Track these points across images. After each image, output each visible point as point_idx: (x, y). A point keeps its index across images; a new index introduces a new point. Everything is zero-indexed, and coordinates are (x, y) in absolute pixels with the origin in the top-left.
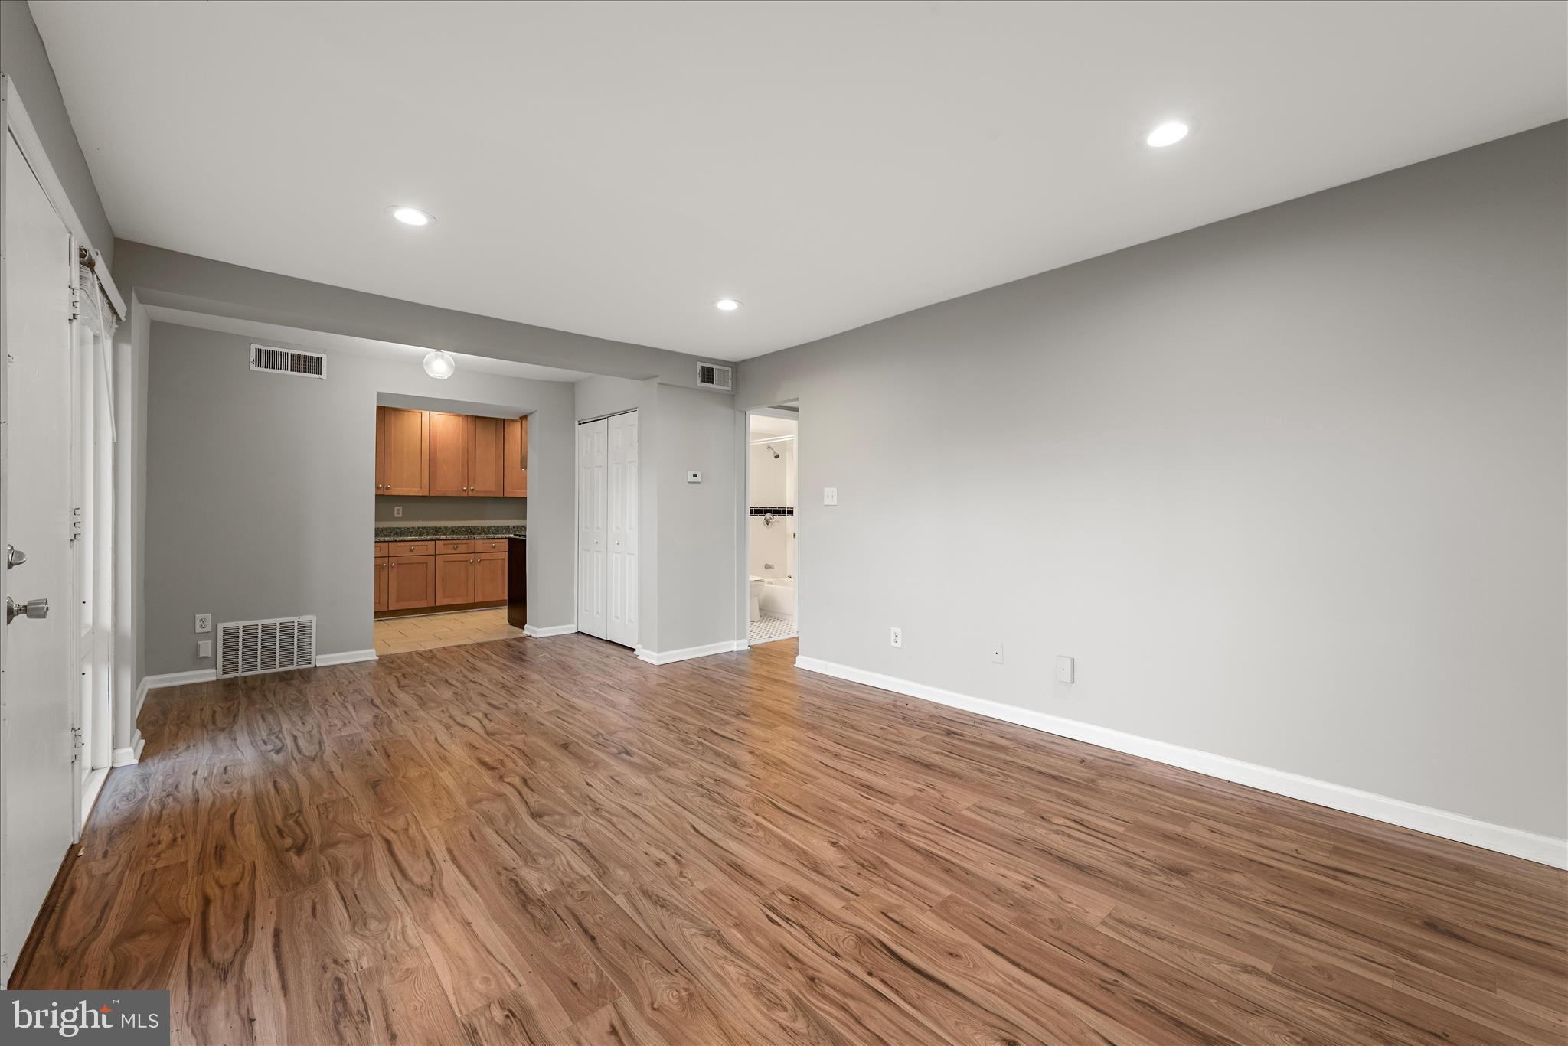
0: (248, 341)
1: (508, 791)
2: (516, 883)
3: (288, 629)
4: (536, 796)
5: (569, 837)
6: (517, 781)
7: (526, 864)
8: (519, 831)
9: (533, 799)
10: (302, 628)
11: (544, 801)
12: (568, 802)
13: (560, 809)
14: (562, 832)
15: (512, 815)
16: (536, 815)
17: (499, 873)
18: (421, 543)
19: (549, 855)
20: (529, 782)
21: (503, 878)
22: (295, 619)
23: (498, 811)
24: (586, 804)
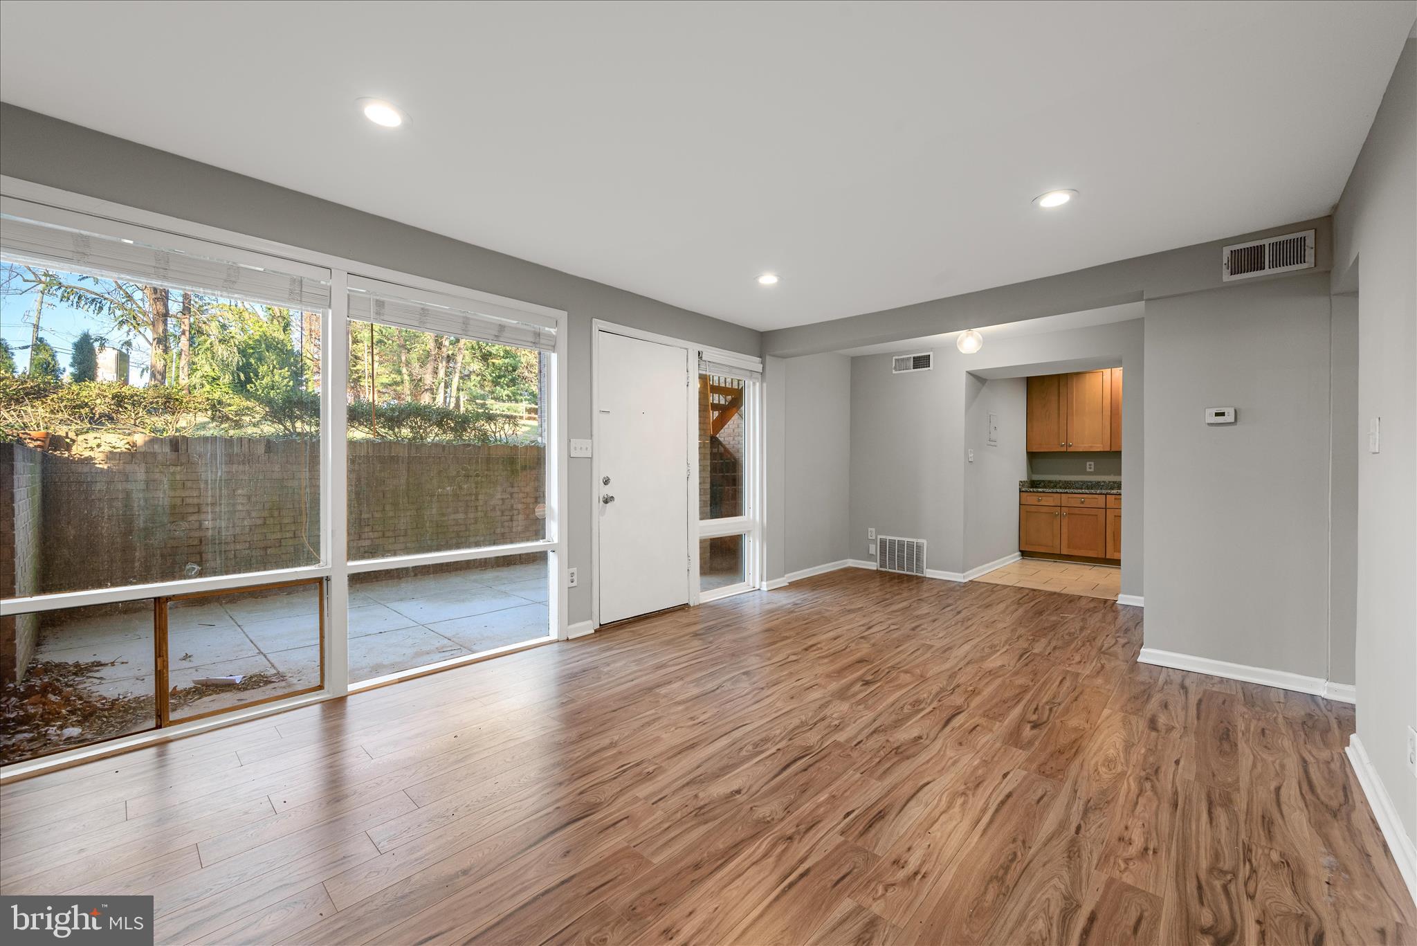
0: (891, 355)
3: (910, 545)
10: (919, 547)
18: (1090, 496)
22: (915, 540)
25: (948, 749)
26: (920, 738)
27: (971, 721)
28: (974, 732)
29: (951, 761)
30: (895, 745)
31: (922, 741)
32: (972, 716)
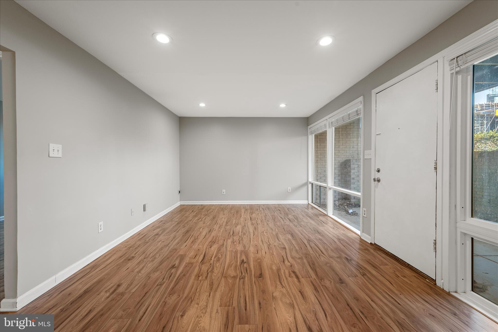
1: (290, 259)
2: (293, 237)
4: (282, 254)
5: (279, 241)
6: (286, 262)
7: (290, 239)
8: (290, 246)
9: (283, 253)
11: (281, 252)
12: (274, 249)
13: (278, 248)
14: (280, 243)
15: (291, 250)
16: (285, 248)
17: (296, 239)
19: (285, 239)
20: (282, 260)
21: (295, 238)
23: (294, 253)
24: (271, 247)
25: (202, 247)
26: (210, 247)
27: (197, 259)
28: (195, 255)
29: (200, 244)
30: (215, 243)
31: (209, 247)
32: (197, 262)
